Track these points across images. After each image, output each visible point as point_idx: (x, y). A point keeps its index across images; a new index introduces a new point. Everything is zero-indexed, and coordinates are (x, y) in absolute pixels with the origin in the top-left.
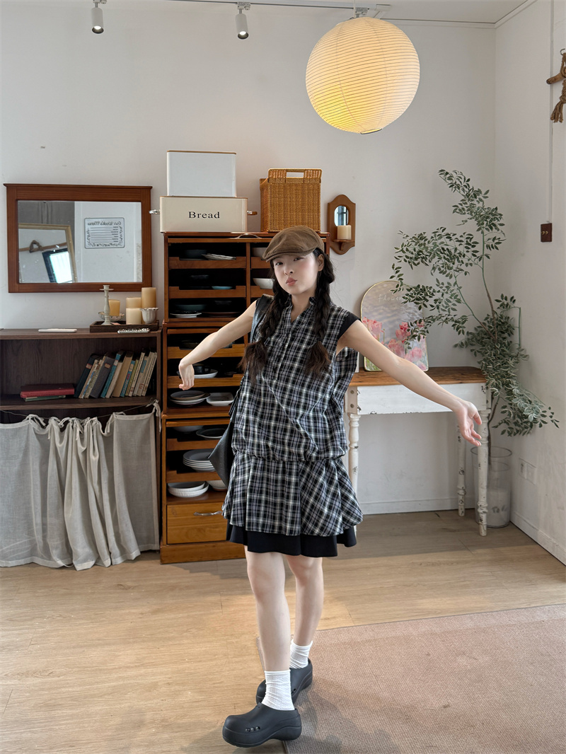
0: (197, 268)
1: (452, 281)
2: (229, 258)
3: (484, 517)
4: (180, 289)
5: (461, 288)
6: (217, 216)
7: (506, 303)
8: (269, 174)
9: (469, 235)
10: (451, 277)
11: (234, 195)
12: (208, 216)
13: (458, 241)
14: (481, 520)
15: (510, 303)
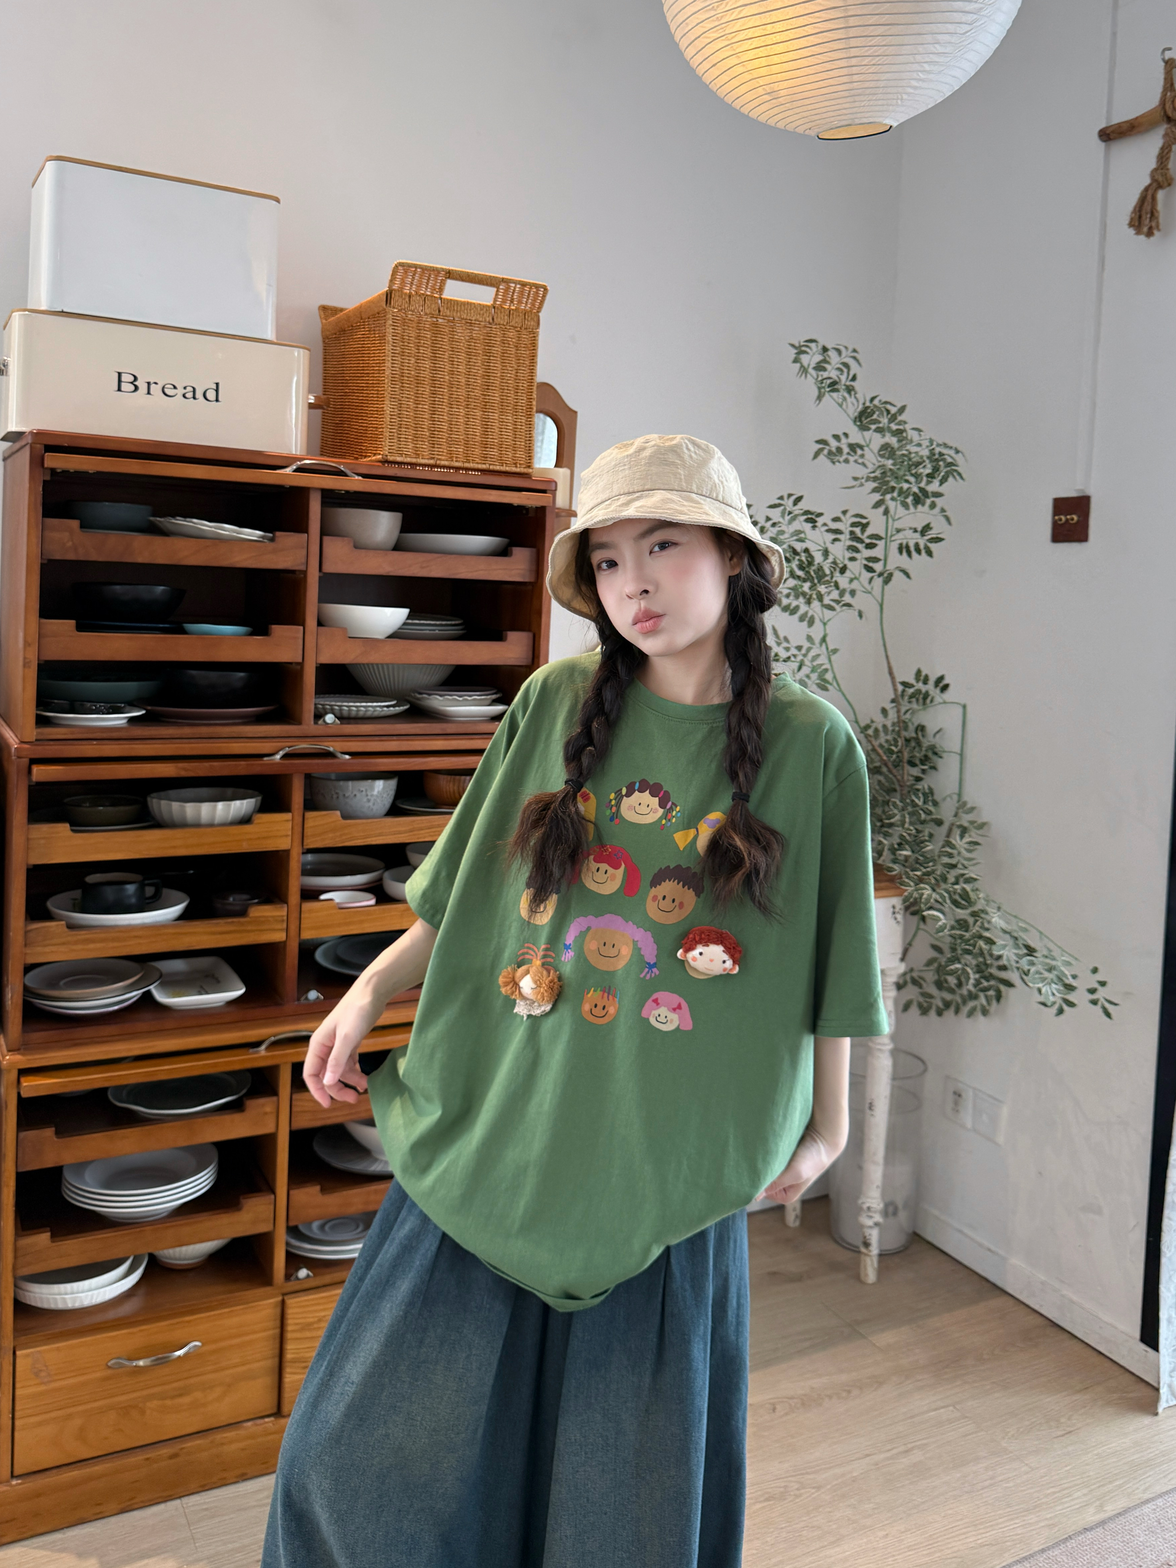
0: (140, 560)
1: (817, 632)
2: (251, 534)
3: (874, 1236)
4: (80, 628)
5: (835, 651)
6: (211, 395)
7: (924, 691)
8: (392, 281)
9: (857, 516)
10: (811, 623)
11: (270, 335)
12: (180, 391)
13: (829, 531)
14: (867, 1245)
15: (934, 692)
